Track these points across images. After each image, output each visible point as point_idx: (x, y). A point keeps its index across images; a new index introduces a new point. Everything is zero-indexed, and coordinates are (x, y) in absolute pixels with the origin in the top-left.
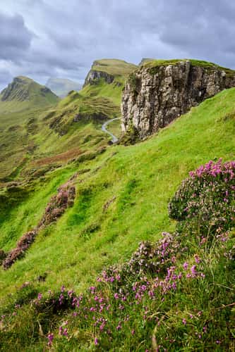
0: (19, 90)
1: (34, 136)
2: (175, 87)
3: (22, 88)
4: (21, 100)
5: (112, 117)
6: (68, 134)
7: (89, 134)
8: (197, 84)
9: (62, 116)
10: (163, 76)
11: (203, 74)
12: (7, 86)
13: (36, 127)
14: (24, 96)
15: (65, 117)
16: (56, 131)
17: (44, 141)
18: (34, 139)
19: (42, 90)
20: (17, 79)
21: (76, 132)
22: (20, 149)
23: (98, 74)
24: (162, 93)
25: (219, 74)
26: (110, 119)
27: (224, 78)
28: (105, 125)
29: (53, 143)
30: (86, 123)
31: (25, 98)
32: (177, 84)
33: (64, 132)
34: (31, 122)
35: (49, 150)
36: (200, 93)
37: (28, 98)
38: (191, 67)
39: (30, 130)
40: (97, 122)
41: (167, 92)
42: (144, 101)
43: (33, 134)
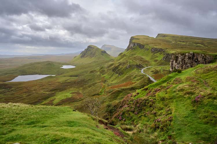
0: (90, 52)
1: (104, 76)
2: (189, 59)
3: (92, 51)
4: (91, 57)
5: (145, 66)
6: (124, 75)
7: (136, 74)
8: (195, 58)
9: (119, 66)
10: (185, 56)
11: (197, 55)
12: (84, 50)
13: (104, 71)
14: (93, 55)
15: (121, 66)
16: (117, 73)
17: (110, 78)
18: (104, 77)
19: (102, 52)
20: (89, 47)
21: (128, 73)
22: (99, 81)
23: (136, 44)
24: (185, 60)
25: (202, 55)
26: (144, 67)
27: (203, 56)
28: (142, 70)
29: (115, 79)
30: (133, 69)
31: (93, 56)
32: (189, 58)
33: (121, 73)
34: (101, 68)
35: (114, 82)
36: (196, 60)
37: (95, 56)
38: (193, 54)
39: (101, 73)
40: (138, 68)
41: (187, 60)
42: (180, 62)
43: (103, 74)
